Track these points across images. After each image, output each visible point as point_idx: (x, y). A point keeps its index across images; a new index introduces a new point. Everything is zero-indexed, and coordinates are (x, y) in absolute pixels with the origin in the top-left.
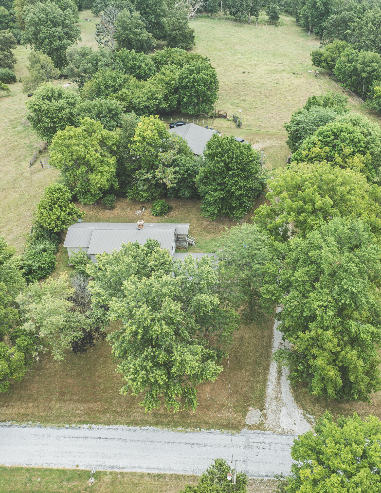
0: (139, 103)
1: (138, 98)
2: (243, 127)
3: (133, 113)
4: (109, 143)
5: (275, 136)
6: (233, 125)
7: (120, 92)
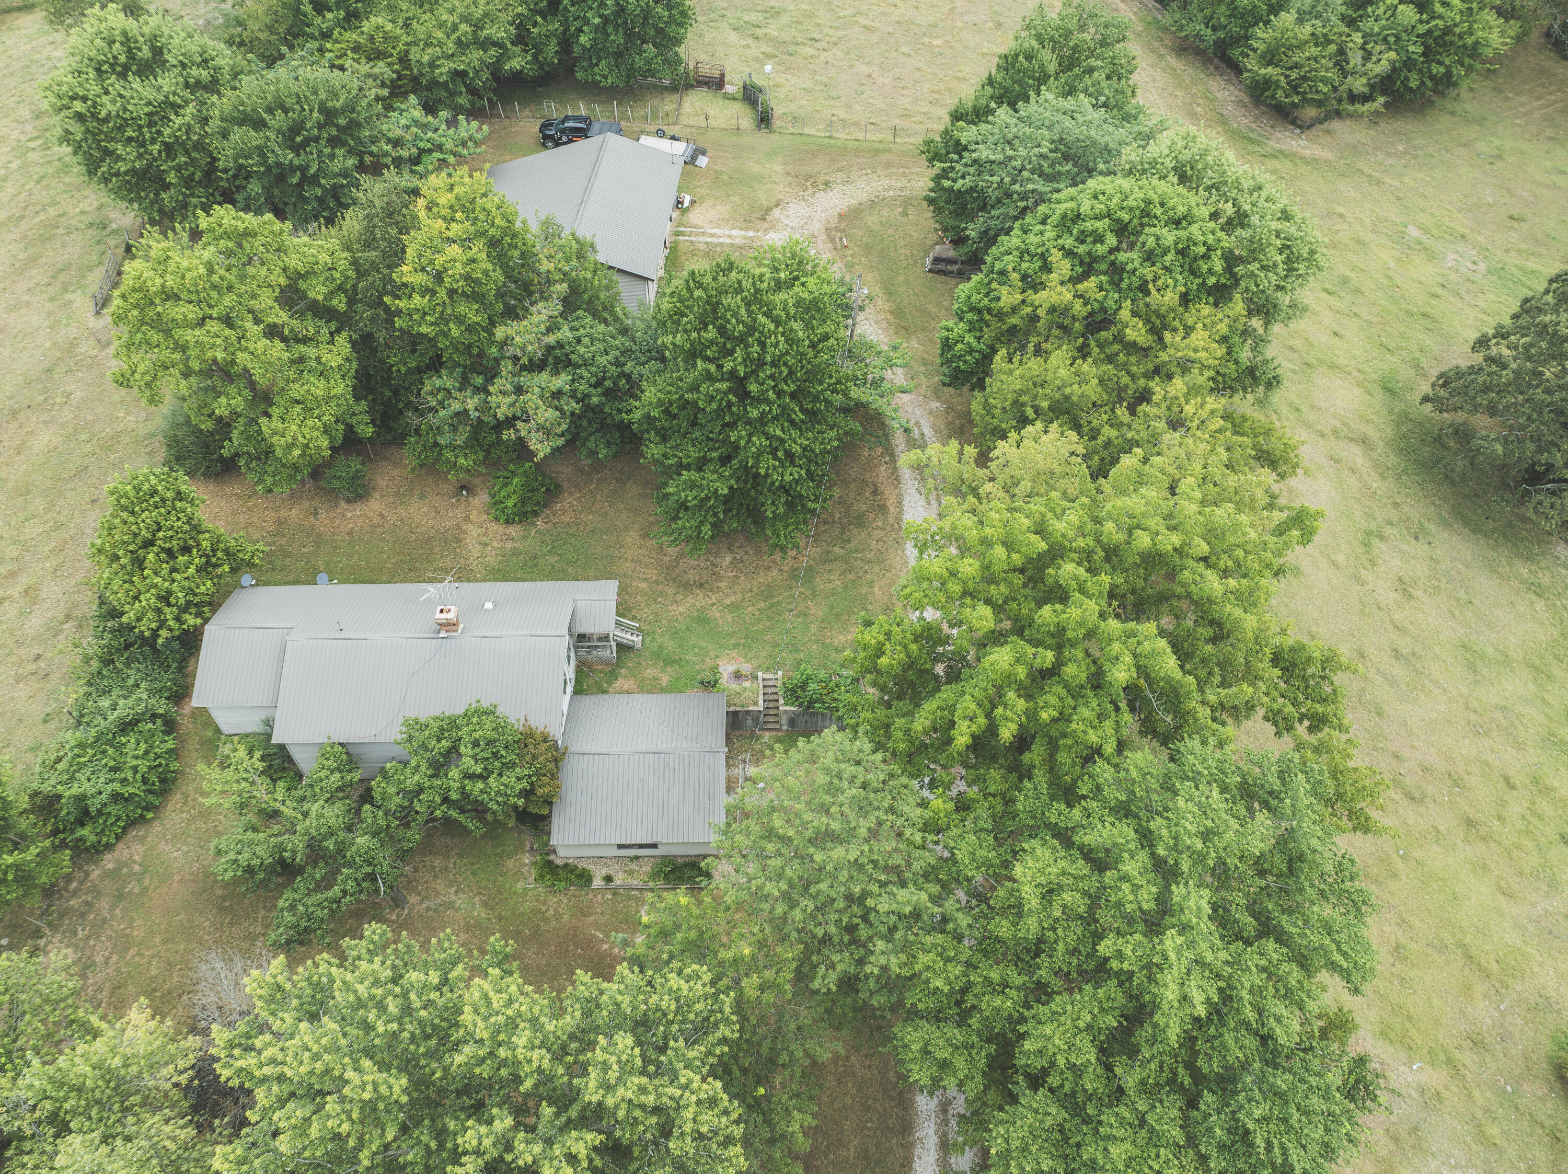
0: (432, 65)
1: (428, 45)
2: (777, 123)
3: (412, 109)
4: (317, 291)
5: (884, 157)
6: (744, 117)
7: (366, 26)
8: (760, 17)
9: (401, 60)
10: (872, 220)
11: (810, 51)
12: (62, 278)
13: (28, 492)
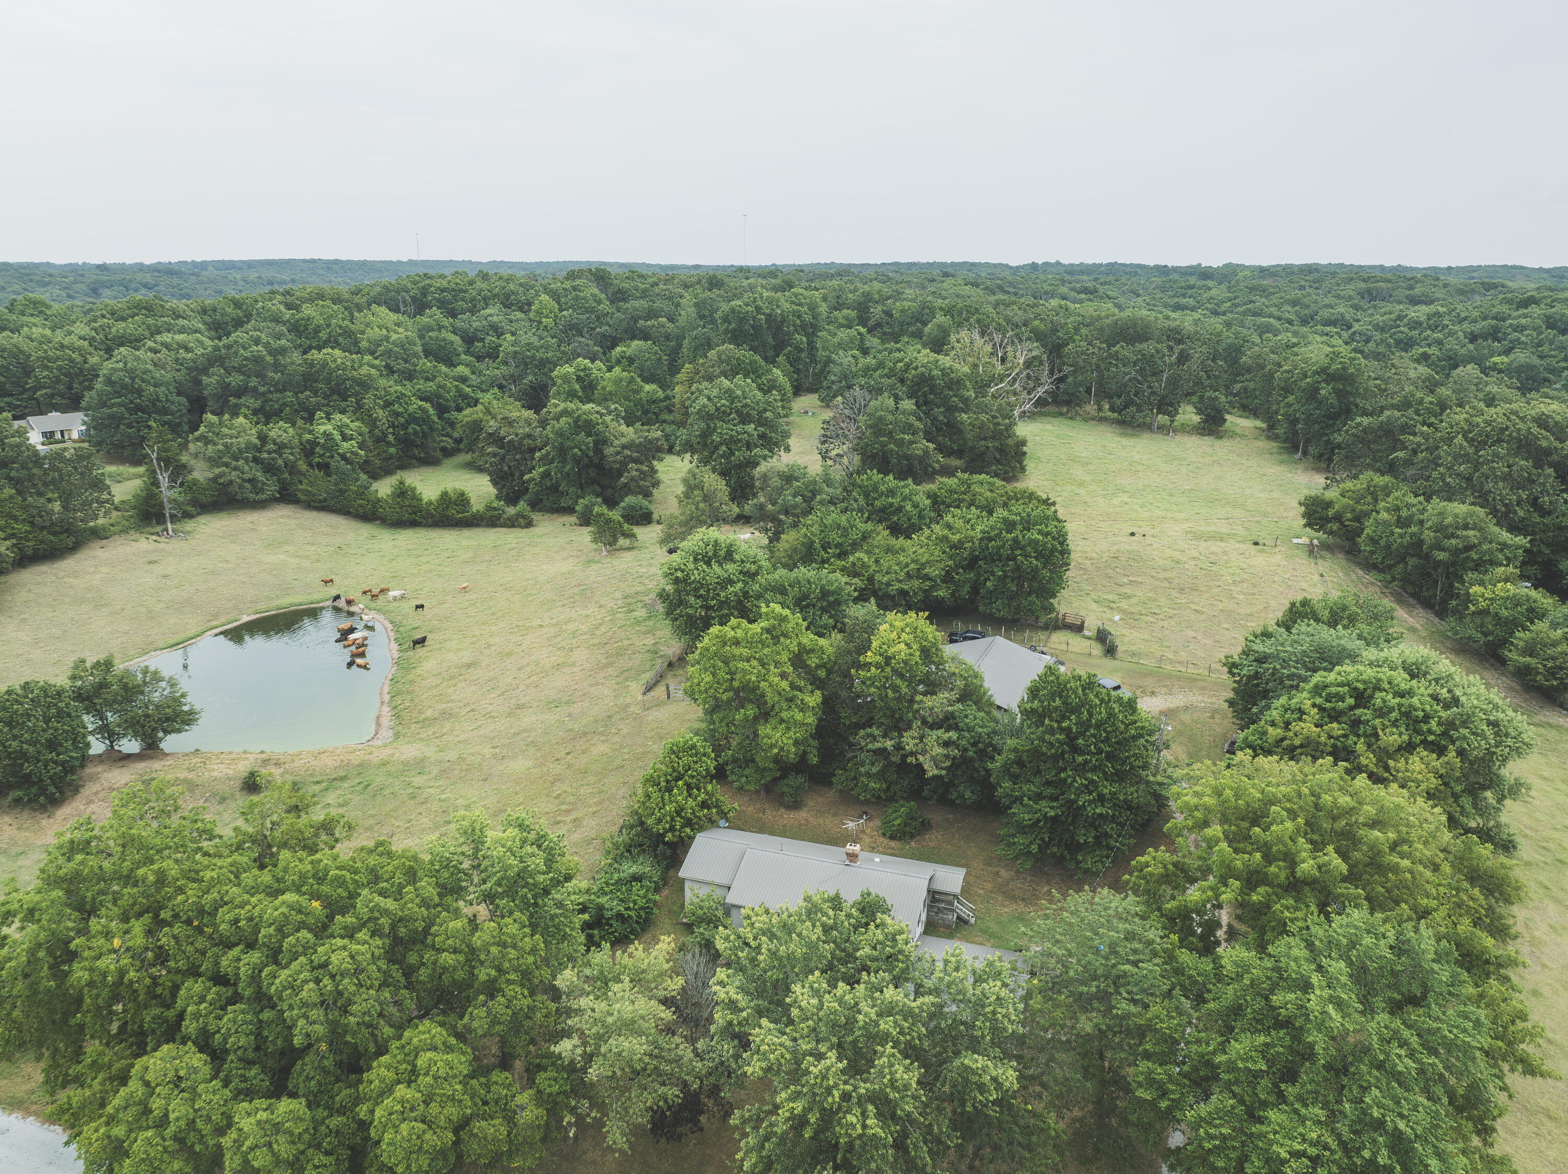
0: (888, 584)
1: (887, 573)
2: (1119, 655)
3: (872, 605)
4: (813, 661)
5: (1200, 684)
6: (1097, 649)
7: (851, 559)
8: (1116, 597)
9: (868, 580)
10: (1186, 718)
11: (1151, 619)
12: (626, 674)
13: (586, 772)
